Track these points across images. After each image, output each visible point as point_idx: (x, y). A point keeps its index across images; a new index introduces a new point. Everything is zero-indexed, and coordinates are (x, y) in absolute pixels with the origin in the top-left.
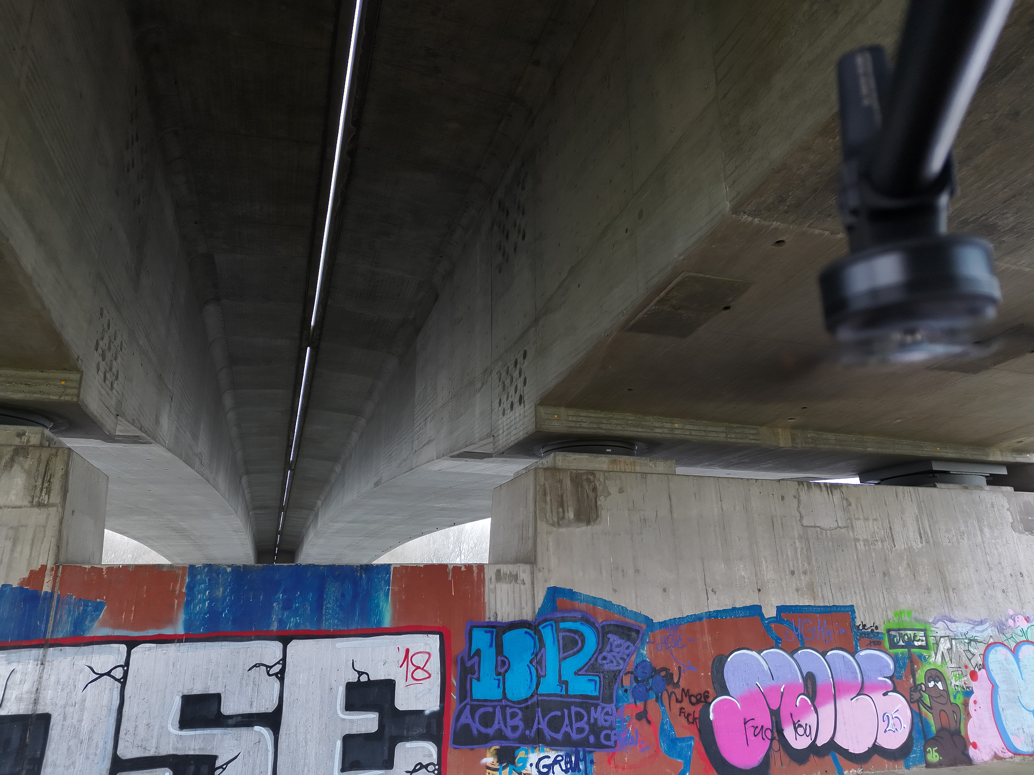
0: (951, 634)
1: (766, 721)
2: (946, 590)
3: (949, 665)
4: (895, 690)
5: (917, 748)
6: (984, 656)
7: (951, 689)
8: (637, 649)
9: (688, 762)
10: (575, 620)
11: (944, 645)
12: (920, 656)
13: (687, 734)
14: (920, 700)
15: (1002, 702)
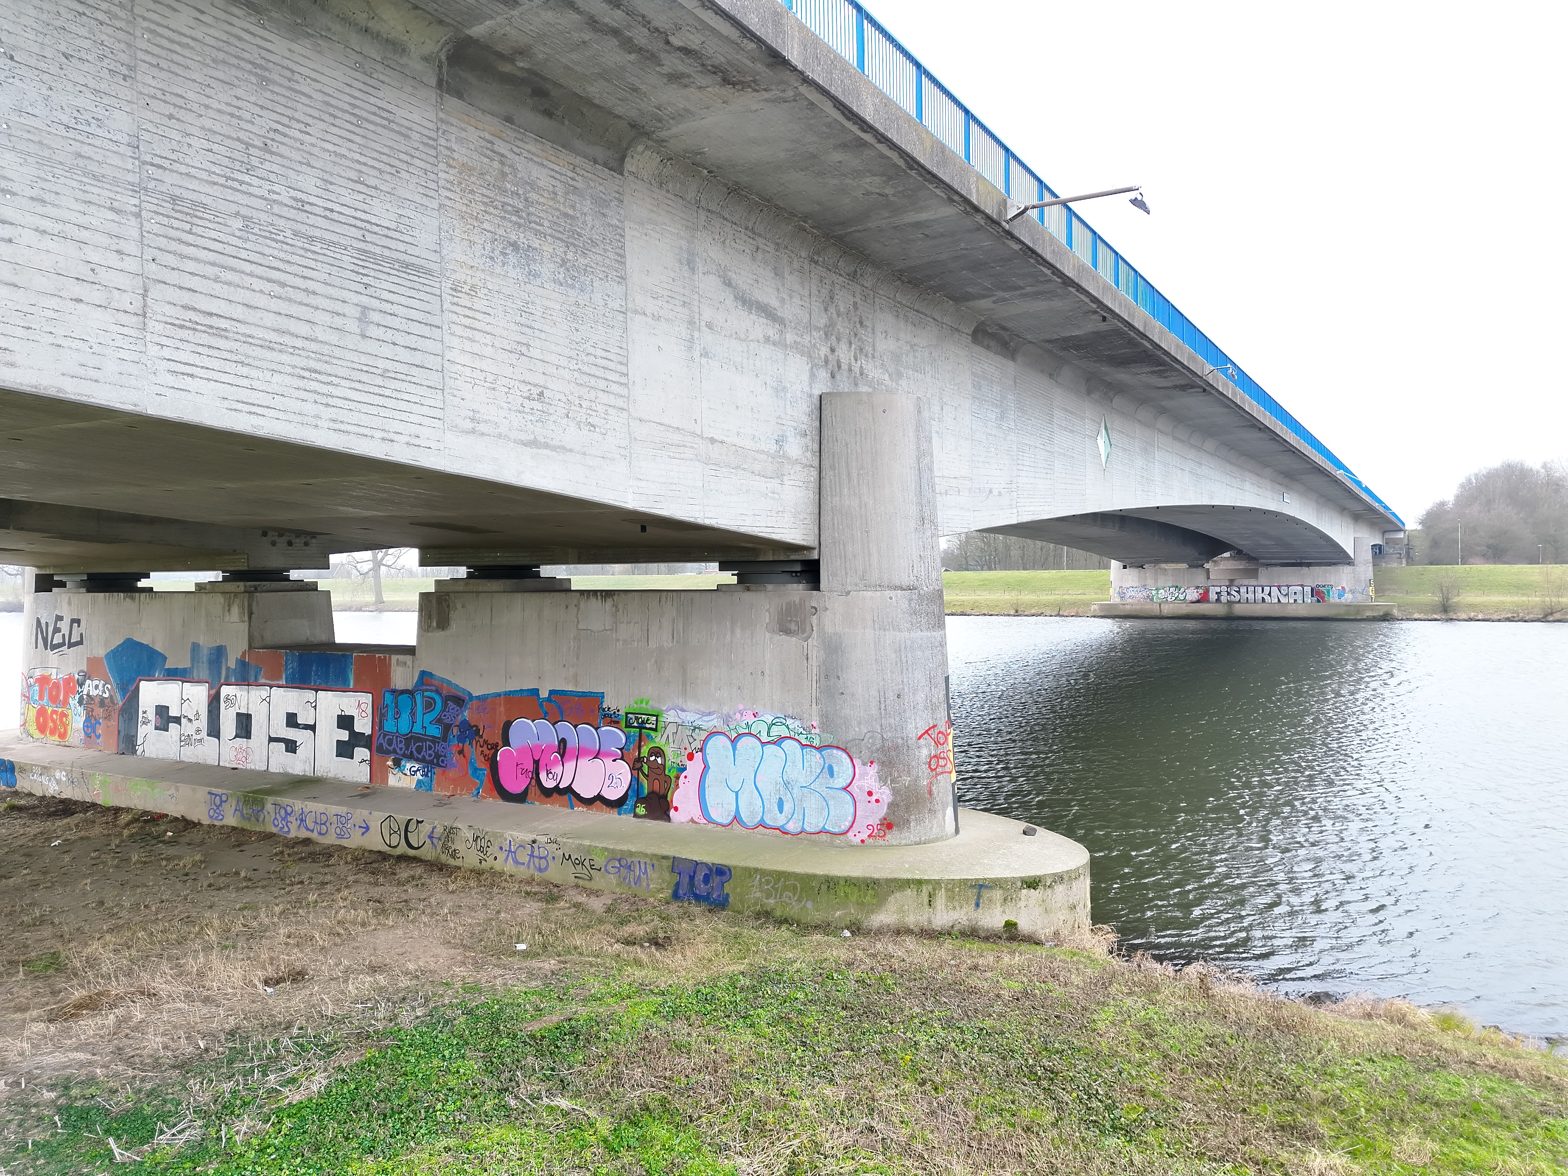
0: (680, 721)
1: (530, 766)
2: (684, 684)
3: (671, 745)
4: (622, 759)
5: (630, 802)
6: (705, 741)
7: (668, 764)
8: (462, 712)
9: (482, 782)
10: (431, 691)
11: (671, 729)
12: (648, 736)
13: (484, 767)
14: (640, 769)
15: (708, 781)
